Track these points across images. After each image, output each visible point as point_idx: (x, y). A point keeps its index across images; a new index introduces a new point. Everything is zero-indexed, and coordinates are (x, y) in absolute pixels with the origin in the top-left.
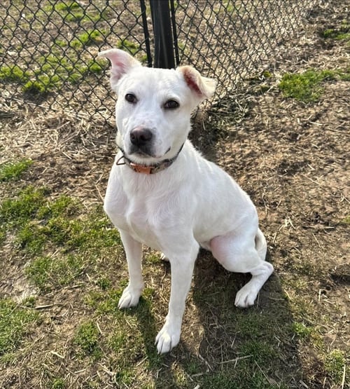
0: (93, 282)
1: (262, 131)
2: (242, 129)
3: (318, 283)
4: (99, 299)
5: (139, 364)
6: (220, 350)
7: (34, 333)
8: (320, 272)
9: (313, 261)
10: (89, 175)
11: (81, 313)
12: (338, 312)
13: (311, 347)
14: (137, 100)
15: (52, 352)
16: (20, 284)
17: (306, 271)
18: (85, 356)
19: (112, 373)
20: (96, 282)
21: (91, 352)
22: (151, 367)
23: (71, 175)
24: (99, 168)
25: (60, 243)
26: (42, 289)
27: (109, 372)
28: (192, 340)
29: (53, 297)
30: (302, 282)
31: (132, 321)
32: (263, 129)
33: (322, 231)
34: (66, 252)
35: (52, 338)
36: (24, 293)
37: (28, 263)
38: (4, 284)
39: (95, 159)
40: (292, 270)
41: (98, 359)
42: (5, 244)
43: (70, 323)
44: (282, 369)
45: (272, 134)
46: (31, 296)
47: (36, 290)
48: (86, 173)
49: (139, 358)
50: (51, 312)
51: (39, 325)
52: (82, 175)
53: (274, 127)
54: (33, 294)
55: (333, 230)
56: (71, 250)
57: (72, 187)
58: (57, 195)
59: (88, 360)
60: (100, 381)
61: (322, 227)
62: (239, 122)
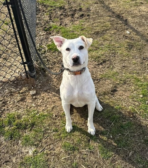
0: (51, 132)
1: (56, 64)
2: (50, 65)
3: (110, 95)
4: (59, 135)
5: (90, 142)
6: (106, 124)
7: (49, 159)
8: (108, 92)
9: (104, 90)
10: (10, 103)
11: (57, 143)
12: (120, 99)
13: (124, 110)
14: (70, 50)
15: (62, 158)
16: (25, 149)
17: (105, 94)
18: (73, 152)
19: (87, 150)
20: (52, 131)
21: (74, 150)
22: (95, 140)
23: (3, 106)
24: (11, 99)
25: (25, 128)
26: (35, 145)
27: (85, 150)
28: (97, 127)
29: (42, 145)
30: (106, 97)
31: (77, 133)
32: (56, 63)
33: (98, 82)
34: (31, 130)
35: (57, 155)
36: (29, 151)
37: (20, 142)
38: (18, 154)
39: (7, 97)
40: (102, 95)
41: (78, 150)
42: (2, 142)
43: (57, 147)
44: (123, 119)
45: (60, 63)
46: (34, 150)
47: (33, 147)
48: (8, 102)
49: (89, 141)
50: (47, 149)
51: (48, 155)
52: (7, 104)
53: (59, 61)
54: (34, 149)
55: (100, 81)
56: (32, 128)
57: (8, 110)
58: (4, 115)
59: (76, 152)
60: (86, 154)
61: (97, 81)
62: (47, 63)
